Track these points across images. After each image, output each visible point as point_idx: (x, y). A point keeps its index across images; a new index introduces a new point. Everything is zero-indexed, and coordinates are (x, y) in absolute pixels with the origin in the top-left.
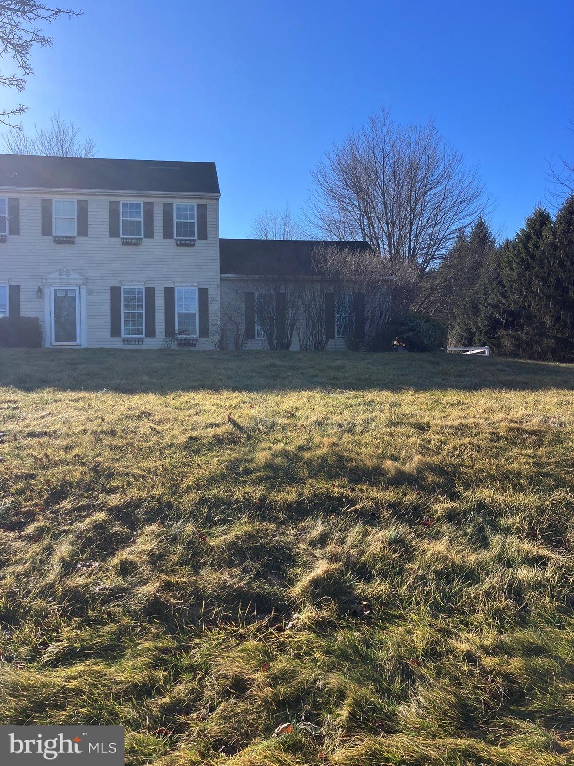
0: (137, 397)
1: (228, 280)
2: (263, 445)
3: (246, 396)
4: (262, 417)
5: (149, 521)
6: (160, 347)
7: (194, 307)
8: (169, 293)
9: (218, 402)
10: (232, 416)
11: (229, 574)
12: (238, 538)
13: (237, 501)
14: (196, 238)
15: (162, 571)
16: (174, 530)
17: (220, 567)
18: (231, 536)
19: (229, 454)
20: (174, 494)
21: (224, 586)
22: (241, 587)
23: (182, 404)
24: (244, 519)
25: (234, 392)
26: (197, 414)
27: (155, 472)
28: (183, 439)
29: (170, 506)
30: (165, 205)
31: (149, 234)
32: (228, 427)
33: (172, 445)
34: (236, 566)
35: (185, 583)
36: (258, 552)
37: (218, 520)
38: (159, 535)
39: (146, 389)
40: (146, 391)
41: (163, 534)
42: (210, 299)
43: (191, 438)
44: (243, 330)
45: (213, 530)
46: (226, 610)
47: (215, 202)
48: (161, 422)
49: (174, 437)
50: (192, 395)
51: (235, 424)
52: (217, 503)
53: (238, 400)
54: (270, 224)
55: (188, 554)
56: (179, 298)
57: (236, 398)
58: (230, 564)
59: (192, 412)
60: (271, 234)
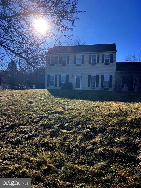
0: (95, 102)
1: (117, 73)
2: (129, 116)
3: (124, 103)
4: (128, 109)
5: (100, 133)
6: (99, 90)
7: (108, 80)
8: (102, 76)
9: (116, 104)
10: (120, 108)
11: (121, 149)
12: (123, 140)
13: (122, 130)
15: (103, 146)
16: (106, 136)
17: (118, 147)
18: (121, 139)
19: (119, 118)
20: (105, 127)
21: (119, 152)
22: (124, 153)
23: (106, 104)
24: (124, 135)
25: (120, 102)
26: (110, 107)
27: (101, 121)
28: (107, 113)
29: (104, 130)
30: (102, 55)
31: (98, 62)
32: (119, 111)
33: (105, 114)
34: (122, 147)
35: (109, 149)
36: (129, 145)
37: (117, 135)
38: (102, 137)
39: (97, 100)
42: (113, 78)
43: (109, 113)
44: (121, 86)
45: (116, 137)
46: (120, 158)
47: (115, 53)
48: (101, 108)
49: (105, 112)
50: (109, 102)
51: (121, 110)
52: (117, 130)
53: (121, 104)
55: (109, 142)
56: (105, 78)
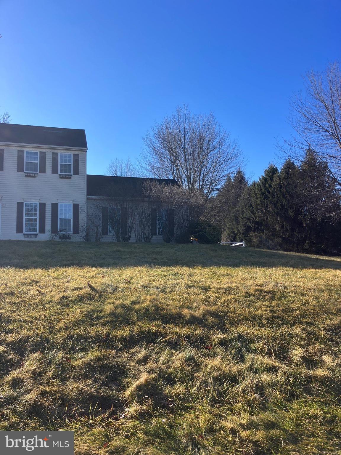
0: (30, 271)
1: (91, 199)
2: (109, 301)
3: (100, 270)
4: (110, 283)
5: (34, 351)
6: (48, 239)
7: (70, 215)
8: (55, 206)
9: (82, 274)
10: (90, 283)
11: (85, 384)
12: (91, 360)
13: (91, 337)
14: (72, 173)
15: (40, 384)
16: (50, 356)
17: (79, 379)
18: (86, 359)
19: (87, 307)
20: (51, 332)
21: (81, 392)
22: (92, 392)
23: (58, 275)
24: (96, 348)
25: (92, 267)
26: (68, 282)
27: (39, 319)
28: (58, 298)
29: (48, 340)
30: (53, 153)
31: (43, 170)
32: (88, 290)
33: (50, 302)
34: (89, 378)
35: (56, 391)
36: (103, 369)
37: (79, 349)
38: (40, 360)
39: (36, 265)
40: (36, 267)
41: (43, 359)
42: (80, 210)
43: (63, 297)
44: (100, 230)
45: (75, 356)
46: (81, 408)
47: (84, 153)
48: (45, 286)
49: (53, 296)
50: (65, 269)
51: (92, 288)
52: (79, 338)
53: (95, 273)
54: (118, 167)
55: (58, 372)
56: (60, 210)
57: (93, 271)
58: (86, 377)
59: (65, 280)
60: (119, 173)
